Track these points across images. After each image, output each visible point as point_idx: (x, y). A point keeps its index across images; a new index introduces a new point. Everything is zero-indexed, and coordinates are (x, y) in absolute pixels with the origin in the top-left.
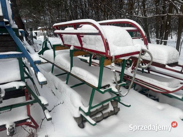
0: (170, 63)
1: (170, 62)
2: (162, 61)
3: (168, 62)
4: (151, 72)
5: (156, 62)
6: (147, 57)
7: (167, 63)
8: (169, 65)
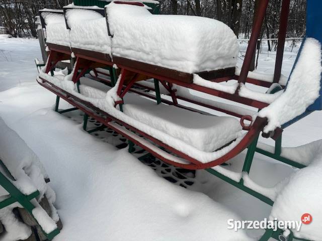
0: (208, 70)
1: (210, 67)
2: (184, 63)
3: (203, 66)
4: (180, 102)
5: (170, 68)
6: (148, 54)
7: (197, 69)
8: (205, 75)
